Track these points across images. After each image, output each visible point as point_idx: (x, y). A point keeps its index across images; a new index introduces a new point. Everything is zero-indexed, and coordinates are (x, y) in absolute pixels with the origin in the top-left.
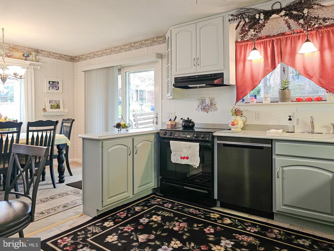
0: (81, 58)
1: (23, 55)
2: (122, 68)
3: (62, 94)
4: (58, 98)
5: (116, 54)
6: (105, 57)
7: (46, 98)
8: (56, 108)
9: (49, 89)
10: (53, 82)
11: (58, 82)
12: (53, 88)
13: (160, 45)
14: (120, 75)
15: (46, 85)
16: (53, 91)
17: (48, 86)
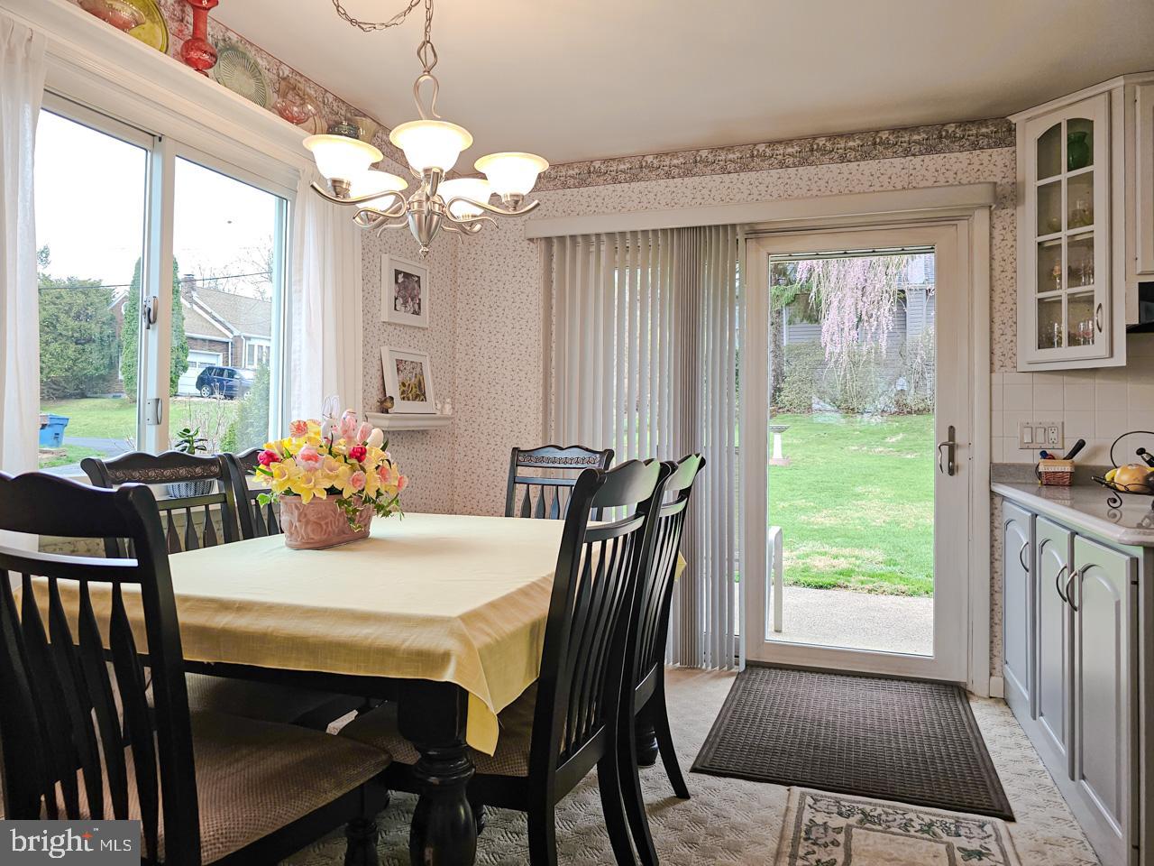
2: (753, 236)
3: (429, 332)
4: (419, 352)
5: (726, 177)
6: (659, 186)
8: (415, 398)
10: (407, 275)
11: (419, 277)
12: (405, 303)
13: (978, 152)
15: (387, 289)
16: (405, 317)
17: (394, 294)
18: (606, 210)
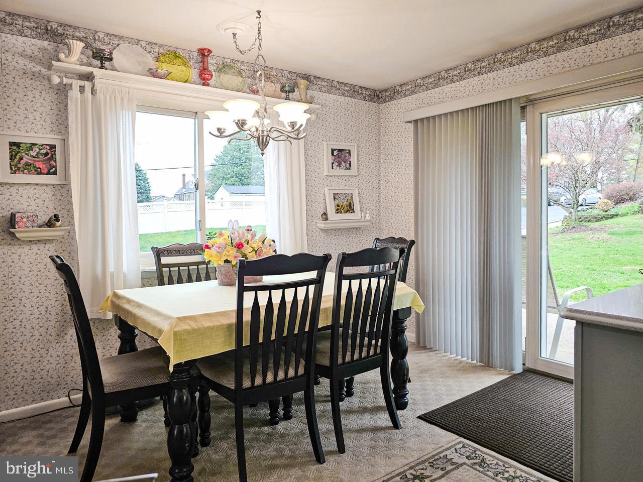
0: (398, 92)
1: (283, 90)
2: (528, 104)
3: (357, 177)
4: (349, 188)
5: (512, 69)
7: (326, 190)
8: (347, 212)
9: (332, 167)
10: (340, 151)
11: (349, 150)
12: (339, 164)
14: (525, 123)
15: (327, 159)
16: (340, 172)
17: (331, 161)
18: (448, 100)
